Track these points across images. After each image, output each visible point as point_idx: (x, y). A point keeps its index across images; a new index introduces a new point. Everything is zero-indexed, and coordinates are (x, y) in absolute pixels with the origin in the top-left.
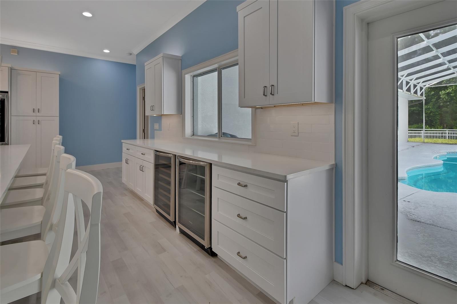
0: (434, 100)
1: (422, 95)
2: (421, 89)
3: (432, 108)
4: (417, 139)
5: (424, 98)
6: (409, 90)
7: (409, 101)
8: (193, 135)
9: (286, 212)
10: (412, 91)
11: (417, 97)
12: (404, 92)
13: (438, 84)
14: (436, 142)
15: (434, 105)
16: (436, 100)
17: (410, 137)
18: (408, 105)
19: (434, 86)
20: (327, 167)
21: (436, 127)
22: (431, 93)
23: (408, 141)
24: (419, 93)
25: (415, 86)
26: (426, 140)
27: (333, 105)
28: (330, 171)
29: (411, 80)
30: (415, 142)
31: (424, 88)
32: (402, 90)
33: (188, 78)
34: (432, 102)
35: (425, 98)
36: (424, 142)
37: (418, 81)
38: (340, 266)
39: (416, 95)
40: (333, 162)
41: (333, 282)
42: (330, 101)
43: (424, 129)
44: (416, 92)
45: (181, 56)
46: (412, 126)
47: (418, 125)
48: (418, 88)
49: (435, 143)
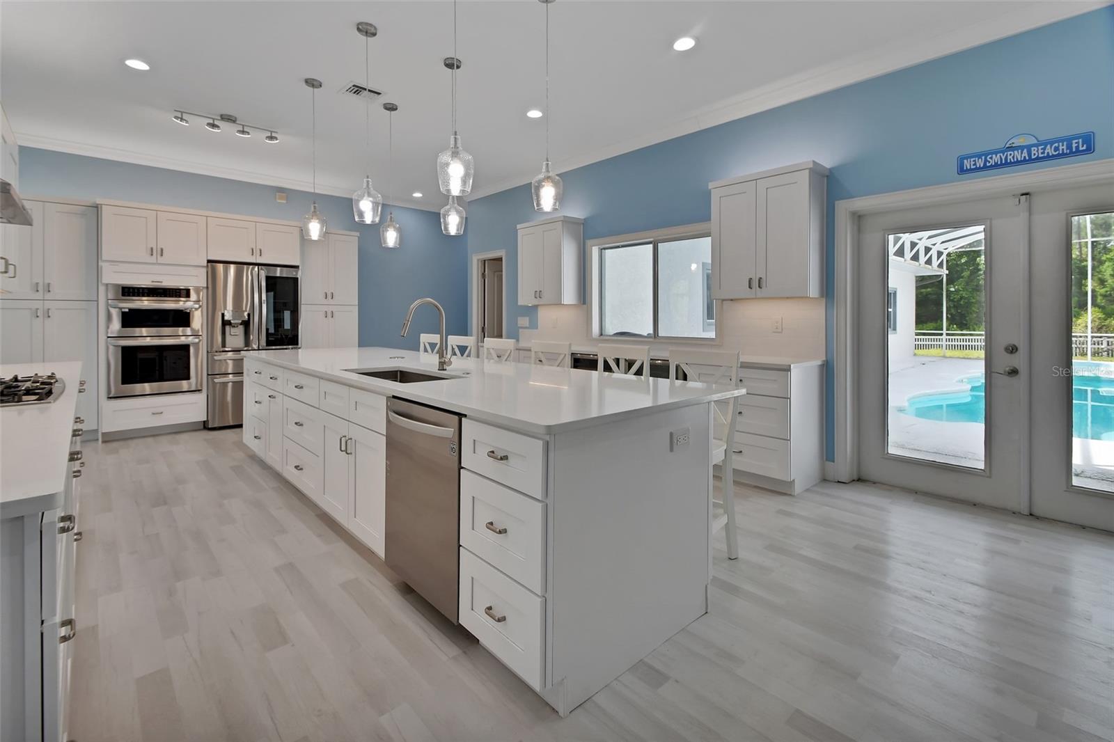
0: (966, 274)
1: (940, 265)
2: (940, 254)
3: (964, 291)
4: (933, 351)
5: (944, 272)
6: (915, 258)
7: (916, 277)
8: (601, 335)
9: (790, 398)
10: (923, 259)
11: (933, 270)
12: (907, 262)
13: (970, 245)
14: (966, 357)
15: (967, 284)
16: (971, 274)
17: (917, 347)
18: (916, 284)
19: (964, 250)
20: (819, 362)
21: (971, 327)
22: (960, 260)
23: (915, 355)
24: (935, 263)
25: (927, 250)
26: (949, 353)
27: (824, 300)
28: (822, 366)
29: (920, 239)
30: (927, 356)
31: (946, 252)
32: (903, 257)
33: (595, 251)
34: (962, 277)
35: (947, 272)
36: (944, 357)
37: (933, 240)
38: (832, 463)
39: (930, 267)
40: (824, 359)
41: (825, 480)
42: (822, 295)
43: (944, 332)
44: (929, 262)
45: (583, 218)
46: (925, 326)
47: (936, 323)
48: (934, 252)
49: (964, 358)
